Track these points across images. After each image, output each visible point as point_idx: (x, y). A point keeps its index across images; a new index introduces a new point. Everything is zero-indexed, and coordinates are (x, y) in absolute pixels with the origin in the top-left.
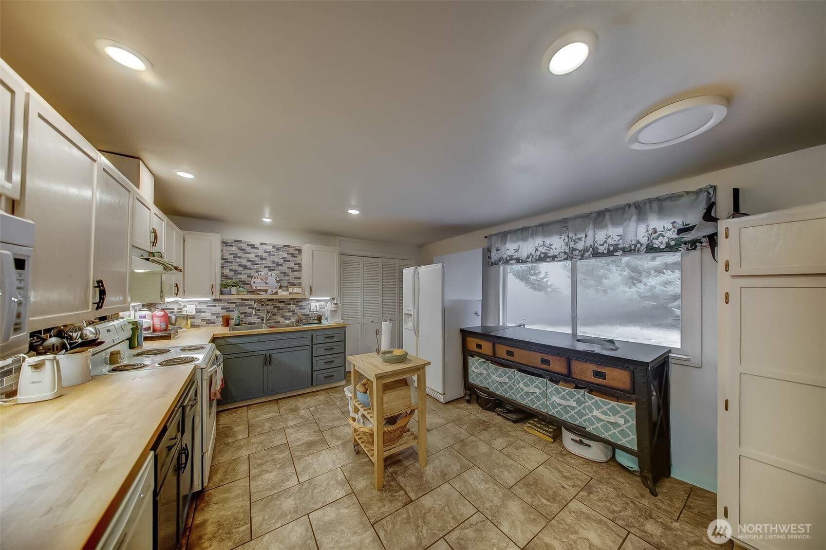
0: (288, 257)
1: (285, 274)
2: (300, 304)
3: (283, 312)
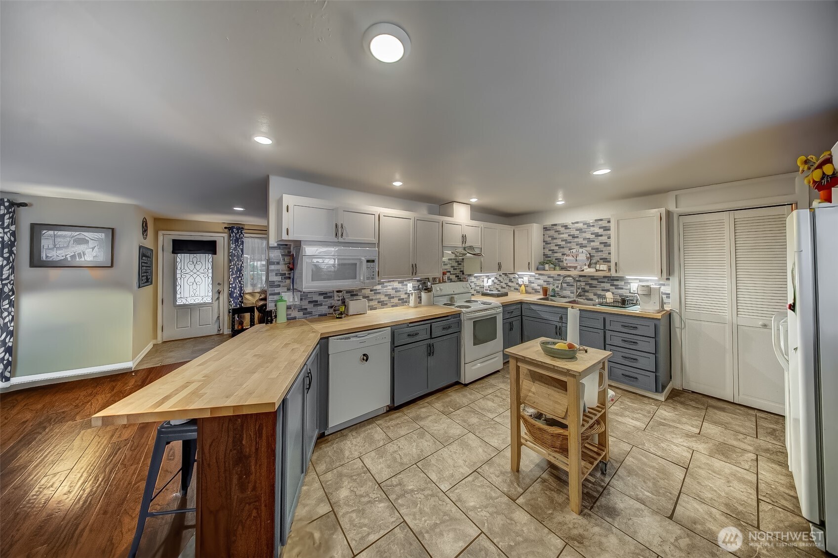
0: (601, 231)
1: (597, 250)
2: (616, 283)
3: (596, 290)
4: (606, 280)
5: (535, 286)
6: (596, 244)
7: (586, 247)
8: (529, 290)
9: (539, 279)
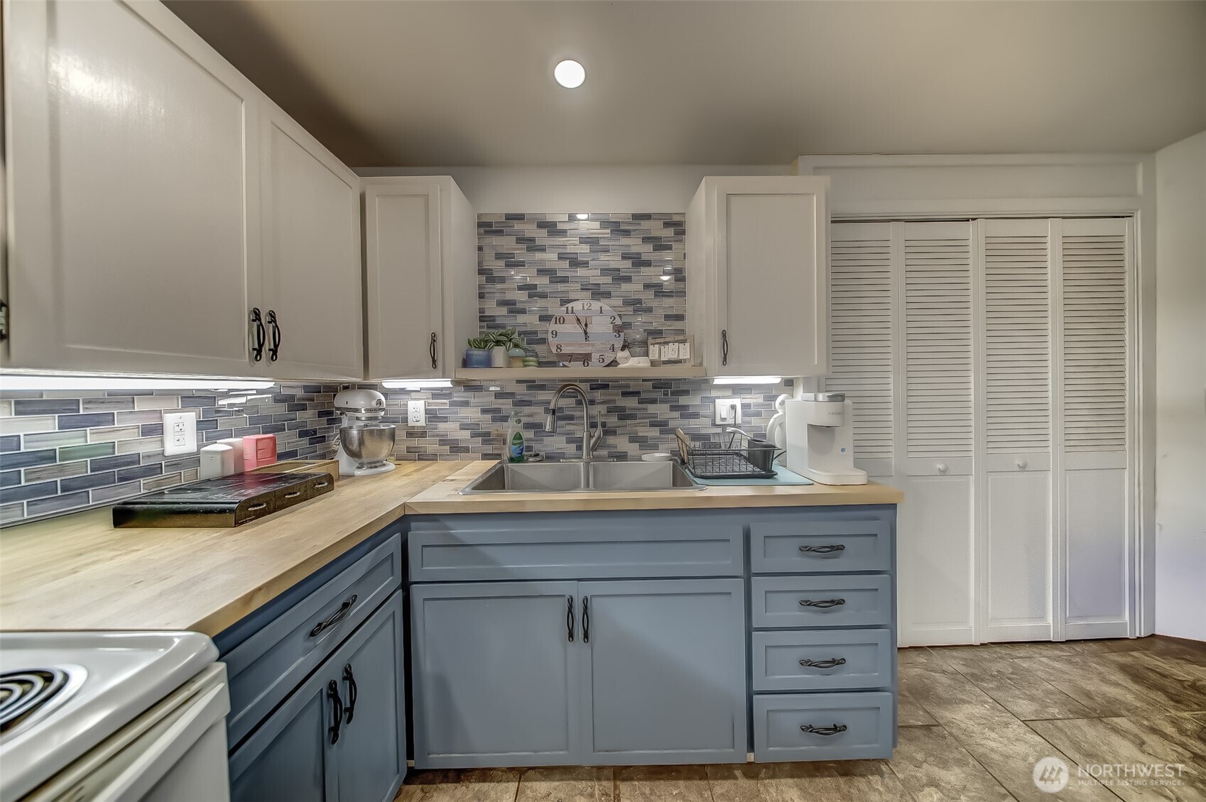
0: (646, 250)
1: (635, 304)
2: (683, 400)
3: (636, 425)
4: (659, 395)
5: (451, 429)
6: (633, 288)
7: (608, 295)
8: (430, 445)
9: (466, 404)
